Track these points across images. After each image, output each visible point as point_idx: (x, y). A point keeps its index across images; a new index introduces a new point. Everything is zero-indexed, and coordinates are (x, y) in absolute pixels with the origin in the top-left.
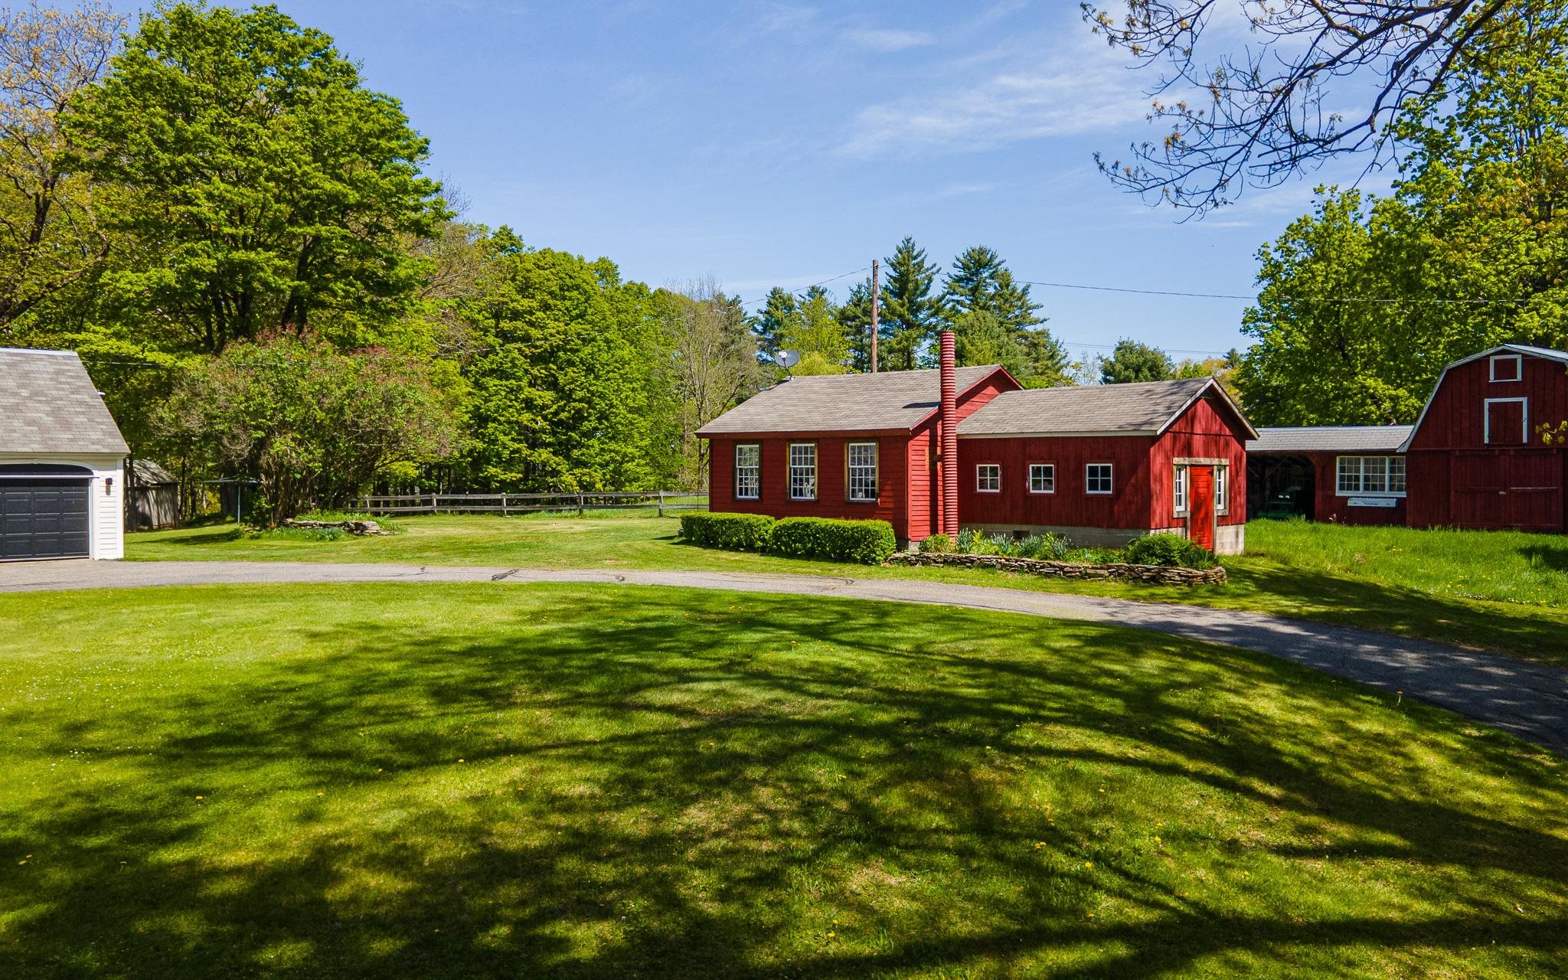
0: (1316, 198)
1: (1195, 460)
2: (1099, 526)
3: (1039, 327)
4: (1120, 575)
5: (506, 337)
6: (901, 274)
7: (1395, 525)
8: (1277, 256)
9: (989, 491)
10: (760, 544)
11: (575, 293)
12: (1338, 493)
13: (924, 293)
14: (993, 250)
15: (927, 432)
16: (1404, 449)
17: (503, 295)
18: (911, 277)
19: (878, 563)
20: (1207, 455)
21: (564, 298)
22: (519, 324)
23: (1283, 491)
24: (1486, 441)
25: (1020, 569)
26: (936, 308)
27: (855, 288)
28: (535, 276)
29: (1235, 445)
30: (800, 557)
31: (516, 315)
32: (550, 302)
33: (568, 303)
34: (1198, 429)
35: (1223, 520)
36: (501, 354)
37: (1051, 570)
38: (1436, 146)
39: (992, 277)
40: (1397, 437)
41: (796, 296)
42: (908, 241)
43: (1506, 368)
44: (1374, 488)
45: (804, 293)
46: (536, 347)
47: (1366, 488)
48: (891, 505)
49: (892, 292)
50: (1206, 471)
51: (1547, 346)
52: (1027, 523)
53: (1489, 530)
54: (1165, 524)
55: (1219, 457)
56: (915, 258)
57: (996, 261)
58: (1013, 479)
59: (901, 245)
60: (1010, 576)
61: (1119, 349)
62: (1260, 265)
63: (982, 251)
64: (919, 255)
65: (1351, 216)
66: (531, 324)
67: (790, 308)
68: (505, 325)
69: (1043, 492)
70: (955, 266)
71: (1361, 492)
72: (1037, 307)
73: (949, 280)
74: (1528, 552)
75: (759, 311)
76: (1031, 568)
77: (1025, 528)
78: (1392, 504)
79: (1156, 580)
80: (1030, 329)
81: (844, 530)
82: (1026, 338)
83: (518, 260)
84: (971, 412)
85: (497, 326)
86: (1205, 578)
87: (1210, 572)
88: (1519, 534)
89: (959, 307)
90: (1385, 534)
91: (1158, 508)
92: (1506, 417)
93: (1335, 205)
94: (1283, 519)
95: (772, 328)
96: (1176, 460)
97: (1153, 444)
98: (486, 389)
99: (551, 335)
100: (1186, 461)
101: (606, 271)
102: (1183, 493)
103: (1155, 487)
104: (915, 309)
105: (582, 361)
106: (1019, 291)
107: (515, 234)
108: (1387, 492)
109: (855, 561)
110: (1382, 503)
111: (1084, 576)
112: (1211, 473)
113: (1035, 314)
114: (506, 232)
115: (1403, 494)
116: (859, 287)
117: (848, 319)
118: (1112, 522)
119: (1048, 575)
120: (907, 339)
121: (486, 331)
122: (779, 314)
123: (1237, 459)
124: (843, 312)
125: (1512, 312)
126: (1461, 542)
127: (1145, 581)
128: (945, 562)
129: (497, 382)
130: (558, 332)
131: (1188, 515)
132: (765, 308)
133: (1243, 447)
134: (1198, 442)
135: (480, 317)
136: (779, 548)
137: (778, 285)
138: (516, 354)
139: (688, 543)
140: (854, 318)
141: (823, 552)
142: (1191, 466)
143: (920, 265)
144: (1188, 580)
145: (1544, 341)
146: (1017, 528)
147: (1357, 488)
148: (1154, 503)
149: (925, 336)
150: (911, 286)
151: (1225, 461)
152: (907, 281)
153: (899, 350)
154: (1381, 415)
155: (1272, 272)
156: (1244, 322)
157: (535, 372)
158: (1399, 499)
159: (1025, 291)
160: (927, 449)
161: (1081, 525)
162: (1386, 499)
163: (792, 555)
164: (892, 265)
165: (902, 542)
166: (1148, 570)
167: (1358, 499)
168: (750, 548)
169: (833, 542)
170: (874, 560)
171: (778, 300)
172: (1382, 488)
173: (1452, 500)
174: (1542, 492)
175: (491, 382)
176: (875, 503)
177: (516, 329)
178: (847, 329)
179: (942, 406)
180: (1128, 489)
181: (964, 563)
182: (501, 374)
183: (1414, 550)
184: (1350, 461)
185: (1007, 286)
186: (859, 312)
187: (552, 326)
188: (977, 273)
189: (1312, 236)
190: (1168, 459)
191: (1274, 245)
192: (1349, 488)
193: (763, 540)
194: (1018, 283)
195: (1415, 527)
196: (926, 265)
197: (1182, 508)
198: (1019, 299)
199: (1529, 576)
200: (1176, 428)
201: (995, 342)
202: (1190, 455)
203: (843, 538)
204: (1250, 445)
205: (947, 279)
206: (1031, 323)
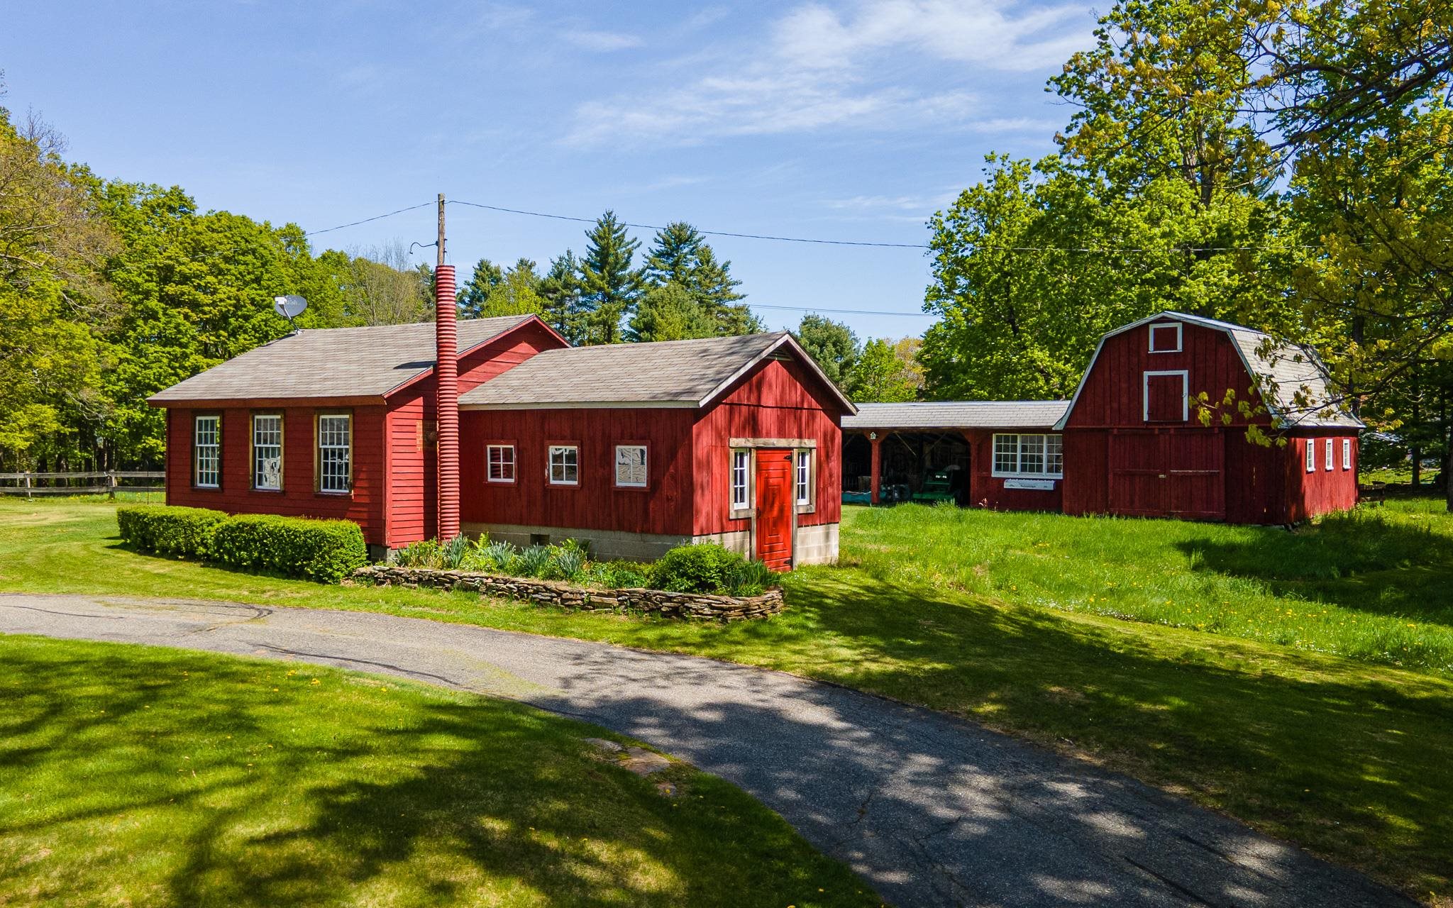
0: (986, 165)
1: (761, 442)
2: (631, 530)
3: (739, 303)
4: (633, 604)
5: (174, 301)
6: (603, 248)
7: (1048, 512)
8: (949, 226)
9: (502, 480)
10: (201, 550)
11: (250, 258)
12: (995, 474)
13: (624, 267)
14: (694, 226)
15: (420, 401)
16: (1061, 427)
17: (169, 258)
18: (612, 251)
19: (336, 580)
20: (782, 434)
21: (238, 262)
22: (185, 288)
23: (939, 469)
24: (1146, 418)
25: (507, 594)
26: (636, 281)
27: (557, 261)
28: (206, 239)
29: (823, 420)
30: (245, 570)
31: (185, 279)
32: (223, 266)
33: (242, 268)
34: (769, 398)
35: (806, 519)
36: (163, 319)
37: (546, 596)
38: (1101, 104)
39: (692, 253)
40: (1052, 413)
41: (504, 268)
42: (609, 214)
43: (1165, 338)
44: (1032, 470)
45: (513, 266)
46: (205, 313)
47: (1024, 469)
48: (366, 500)
49: (592, 265)
50: (779, 456)
51: (1210, 317)
52: (546, 524)
53: (1147, 518)
54: (716, 528)
55: (800, 436)
56: (616, 232)
57: (697, 237)
58: (531, 463)
59: (602, 219)
60: (494, 601)
61: (804, 324)
62: (932, 233)
63: (682, 227)
64: (619, 229)
65: (1021, 186)
66: (198, 287)
67: (498, 280)
68: (171, 289)
69: (565, 482)
70: (656, 241)
71: (1018, 473)
72: (735, 283)
73: (651, 255)
74: (1187, 548)
75: (467, 283)
76: (522, 593)
77: (544, 531)
78: (1050, 486)
79: (678, 613)
80: (731, 304)
81: (296, 534)
82: (726, 313)
83: (188, 222)
84: (493, 375)
85: (161, 290)
86: (746, 610)
87: (755, 601)
88: (1180, 523)
89: (659, 282)
90: (1035, 522)
91: (704, 505)
92: (1166, 392)
93: (1007, 174)
94: (930, 502)
95: (479, 300)
96: (734, 442)
97: (697, 421)
98: (146, 356)
99: (221, 300)
100: (750, 442)
101: (293, 237)
102: (746, 485)
103: (699, 477)
104: (616, 282)
105: (254, 328)
106: (719, 267)
107: (187, 194)
108: (1045, 474)
109: (309, 578)
110: (1039, 486)
111: (588, 606)
112: (790, 459)
113: (735, 290)
114: (177, 193)
115: (1060, 476)
116: (561, 259)
117: (548, 291)
118: (646, 527)
119: (541, 604)
120: (607, 313)
121: (147, 294)
122: (486, 286)
123: (828, 439)
124: (543, 285)
125: (1176, 282)
126: (1116, 534)
127: (664, 615)
128: (420, 581)
129: (158, 348)
130: (229, 298)
131: (753, 514)
132: (471, 281)
133: (838, 423)
134: (768, 417)
135: (140, 280)
136: (222, 557)
137: (485, 258)
138: (181, 319)
139: (124, 547)
140: (555, 291)
141: (272, 564)
142: (758, 449)
143: (621, 238)
144: (721, 614)
145: (1207, 311)
146: (537, 530)
147: (1014, 469)
148: (698, 498)
149: (626, 310)
150: (611, 259)
151: (812, 443)
152: (608, 255)
153: (598, 323)
154: (1050, 391)
155: (944, 243)
156: (926, 300)
157: (203, 338)
158: (1057, 482)
159: (725, 267)
160: (419, 424)
161: (610, 529)
162: (1043, 481)
163: (236, 567)
164: (593, 239)
165: (376, 550)
166: (669, 599)
167: (1015, 480)
168: (191, 556)
169: (283, 550)
170: (330, 576)
171: (485, 272)
172: (1040, 469)
173: (1111, 484)
174: (1202, 476)
175: (152, 349)
176: (347, 497)
177: (183, 294)
178: (548, 301)
179: (437, 366)
180: (666, 480)
181: (442, 583)
182: (165, 341)
183: (1063, 545)
184: (1007, 439)
185: (708, 262)
186: (559, 284)
187: (224, 291)
188: (678, 248)
189: (983, 204)
190: (721, 438)
191: (946, 215)
192: (1006, 469)
193: (205, 546)
194: (719, 260)
195: (1070, 513)
196: (628, 239)
197: (745, 505)
198: (720, 275)
199: (1189, 581)
200: (733, 397)
201: (685, 315)
202: (756, 433)
203: (294, 546)
204: (846, 421)
205: (648, 254)
206: (730, 299)
